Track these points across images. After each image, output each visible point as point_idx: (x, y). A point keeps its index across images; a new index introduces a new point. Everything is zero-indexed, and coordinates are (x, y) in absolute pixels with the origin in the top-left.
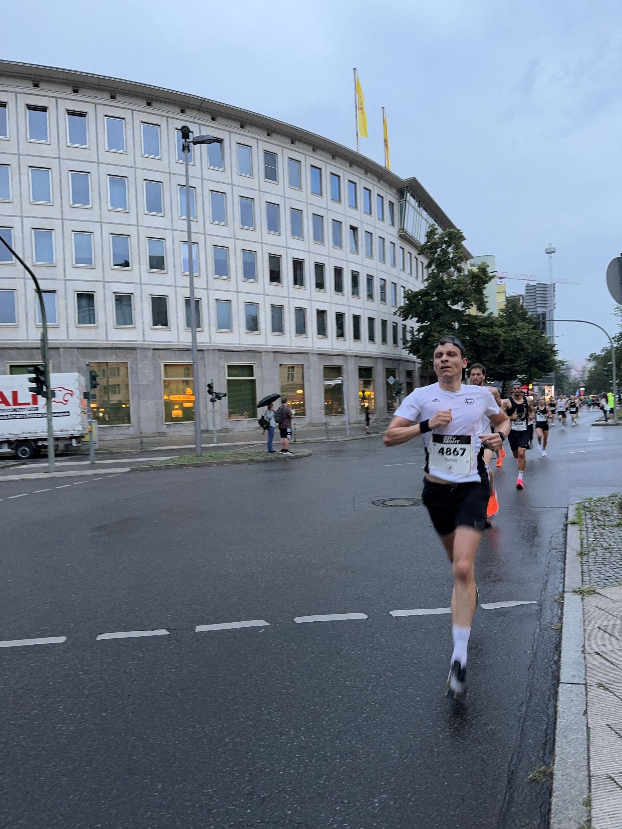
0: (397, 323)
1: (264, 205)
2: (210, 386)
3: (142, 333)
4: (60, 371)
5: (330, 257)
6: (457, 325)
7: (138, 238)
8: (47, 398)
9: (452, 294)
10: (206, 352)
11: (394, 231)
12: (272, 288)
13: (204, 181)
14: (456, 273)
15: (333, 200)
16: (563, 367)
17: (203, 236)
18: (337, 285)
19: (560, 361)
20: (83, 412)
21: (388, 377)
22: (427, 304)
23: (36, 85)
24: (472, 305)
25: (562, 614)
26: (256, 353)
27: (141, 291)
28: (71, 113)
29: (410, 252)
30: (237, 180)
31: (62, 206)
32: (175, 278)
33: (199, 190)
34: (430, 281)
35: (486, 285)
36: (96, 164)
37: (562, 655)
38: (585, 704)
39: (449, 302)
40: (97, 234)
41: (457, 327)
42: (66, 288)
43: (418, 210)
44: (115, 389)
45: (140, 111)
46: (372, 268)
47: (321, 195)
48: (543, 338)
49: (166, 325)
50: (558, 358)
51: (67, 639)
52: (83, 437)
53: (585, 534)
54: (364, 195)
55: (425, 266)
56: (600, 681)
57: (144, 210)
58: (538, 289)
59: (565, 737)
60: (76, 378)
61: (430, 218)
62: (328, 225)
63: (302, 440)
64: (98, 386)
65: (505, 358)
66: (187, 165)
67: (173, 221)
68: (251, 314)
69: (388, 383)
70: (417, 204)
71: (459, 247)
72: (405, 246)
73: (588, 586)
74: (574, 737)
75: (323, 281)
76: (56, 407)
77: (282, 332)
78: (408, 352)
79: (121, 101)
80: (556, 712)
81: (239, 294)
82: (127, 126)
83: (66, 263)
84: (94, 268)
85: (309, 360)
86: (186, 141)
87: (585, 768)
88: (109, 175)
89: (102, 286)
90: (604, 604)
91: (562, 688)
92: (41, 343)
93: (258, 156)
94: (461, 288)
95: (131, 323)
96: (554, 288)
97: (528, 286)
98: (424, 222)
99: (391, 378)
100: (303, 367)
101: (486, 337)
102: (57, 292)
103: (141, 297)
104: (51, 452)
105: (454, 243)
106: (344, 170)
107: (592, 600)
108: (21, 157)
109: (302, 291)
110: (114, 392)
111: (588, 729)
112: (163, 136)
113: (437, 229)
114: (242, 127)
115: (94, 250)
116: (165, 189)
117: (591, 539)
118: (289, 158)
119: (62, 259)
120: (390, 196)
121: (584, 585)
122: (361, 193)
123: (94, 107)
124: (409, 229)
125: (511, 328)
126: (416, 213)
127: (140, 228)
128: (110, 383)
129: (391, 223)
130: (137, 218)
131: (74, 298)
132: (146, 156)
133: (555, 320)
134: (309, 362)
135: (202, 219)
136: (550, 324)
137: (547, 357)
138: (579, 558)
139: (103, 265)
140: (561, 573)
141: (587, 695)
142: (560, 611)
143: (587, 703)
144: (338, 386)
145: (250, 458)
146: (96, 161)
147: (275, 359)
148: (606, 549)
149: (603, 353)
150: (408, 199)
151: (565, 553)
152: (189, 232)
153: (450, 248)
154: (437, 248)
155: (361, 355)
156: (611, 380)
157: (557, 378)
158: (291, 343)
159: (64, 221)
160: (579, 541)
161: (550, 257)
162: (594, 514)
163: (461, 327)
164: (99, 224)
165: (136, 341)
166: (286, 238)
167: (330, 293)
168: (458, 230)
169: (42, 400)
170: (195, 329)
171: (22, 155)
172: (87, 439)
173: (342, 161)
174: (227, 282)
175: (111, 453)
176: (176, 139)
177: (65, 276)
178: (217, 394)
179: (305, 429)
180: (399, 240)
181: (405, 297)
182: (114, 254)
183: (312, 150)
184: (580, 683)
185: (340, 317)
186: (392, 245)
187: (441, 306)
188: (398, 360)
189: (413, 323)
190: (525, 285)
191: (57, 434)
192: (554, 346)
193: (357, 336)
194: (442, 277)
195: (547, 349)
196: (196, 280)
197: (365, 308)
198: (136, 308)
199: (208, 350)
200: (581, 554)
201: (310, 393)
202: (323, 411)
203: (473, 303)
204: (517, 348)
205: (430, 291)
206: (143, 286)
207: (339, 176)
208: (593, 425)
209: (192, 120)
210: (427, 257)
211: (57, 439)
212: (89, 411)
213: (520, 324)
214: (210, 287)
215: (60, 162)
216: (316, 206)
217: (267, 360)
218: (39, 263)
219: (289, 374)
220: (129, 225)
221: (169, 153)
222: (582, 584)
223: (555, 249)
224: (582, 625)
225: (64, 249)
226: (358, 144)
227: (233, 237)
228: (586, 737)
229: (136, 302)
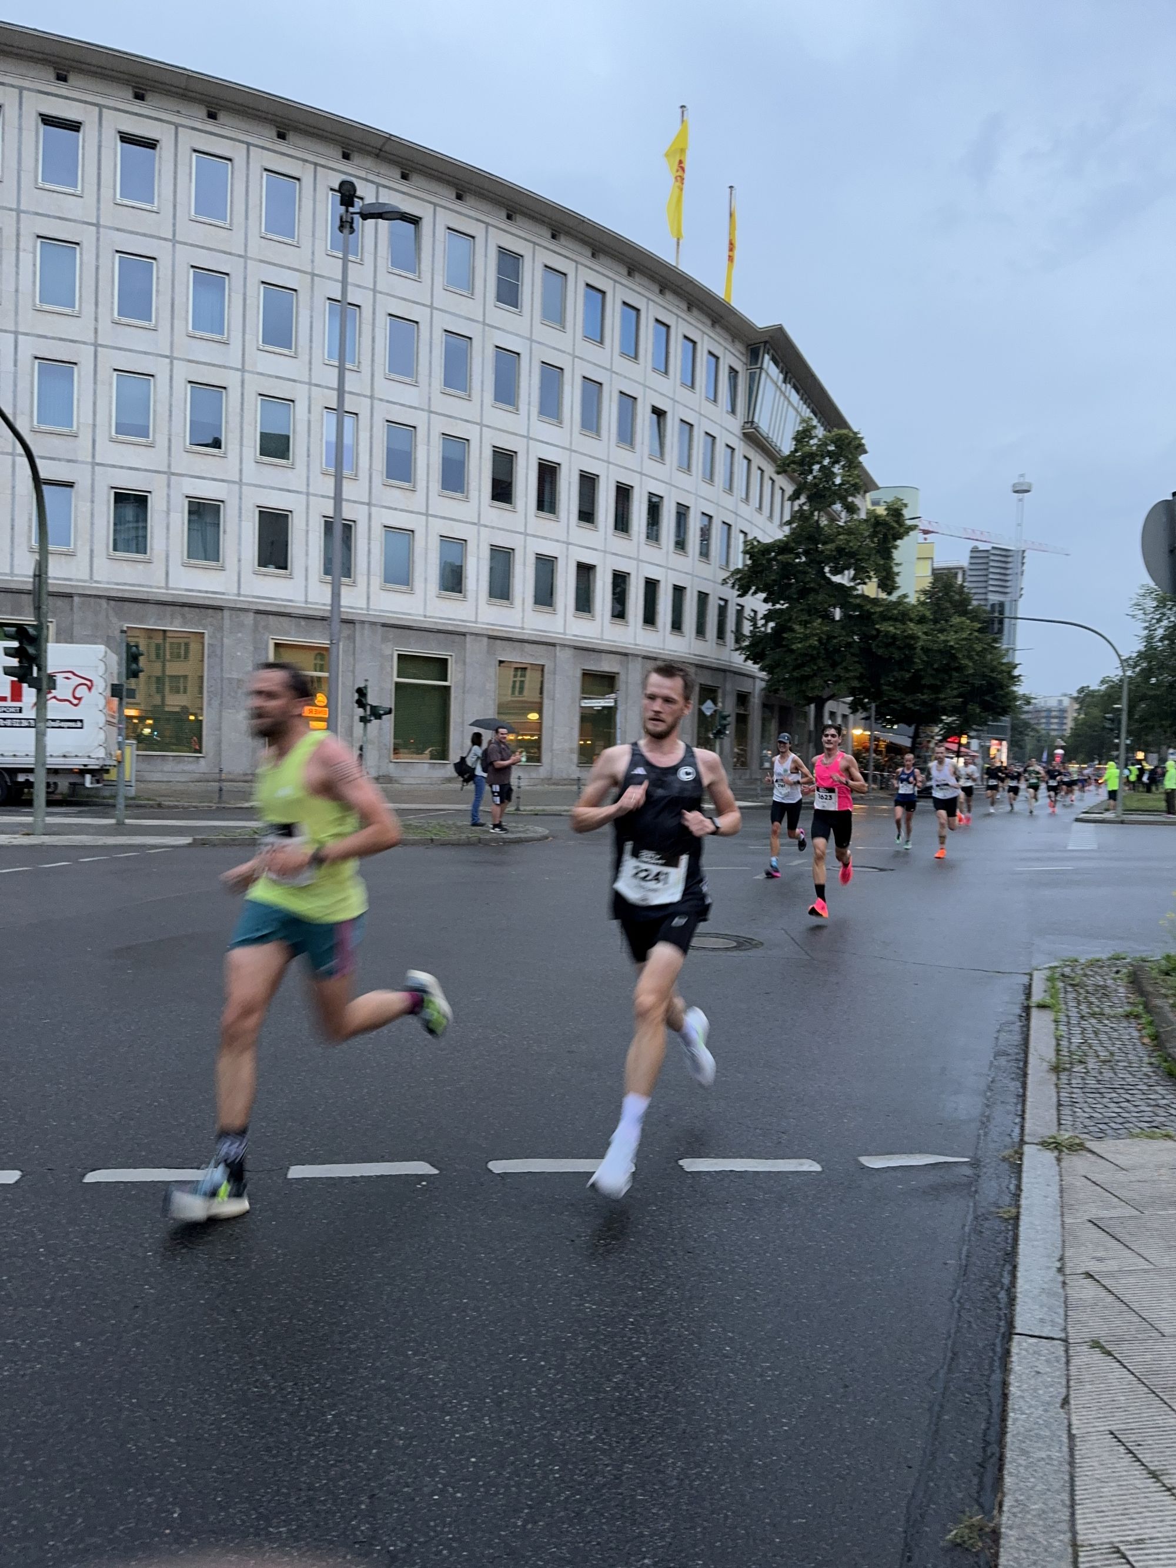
0: (726, 601)
1: (490, 352)
2: (361, 692)
3: (236, 578)
4: (70, 639)
5: (609, 463)
6: (838, 614)
7: (242, 394)
8: (39, 691)
9: (834, 553)
10: (358, 626)
11: (735, 425)
12: (495, 514)
13: (378, 295)
14: (844, 514)
15: (623, 354)
16: (1026, 708)
17: (368, 401)
18: (619, 519)
19: (1024, 695)
20: (109, 723)
21: (702, 702)
22: (787, 570)
23: (62, 78)
24: (870, 578)
25: (1019, 1187)
26: (455, 635)
27: (240, 498)
28: (126, 138)
29: (763, 468)
30: (443, 299)
31: (96, 319)
32: (308, 478)
33: (367, 312)
34: (794, 525)
35: (899, 542)
36: (170, 244)
37: (1019, 1274)
38: (1064, 1382)
39: (827, 569)
40: (162, 378)
41: (837, 617)
42: (93, 480)
43: (783, 389)
44: (178, 683)
45: (263, 148)
46: (688, 492)
47: (602, 342)
48: (995, 651)
49: (286, 568)
50: (1020, 690)
51: (22, 1176)
52: (107, 771)
53: (1065, 1028)
54: (684, 351)
55: (787, 496)
56: (1094, 1335)
57: (258, 341)
58: (992, 558)
59: (1024, 1452)
60: (101, 655)
61: (805, 406)
62: (610, 401)
63: (532, 808)
64: (141, 674)
65: (923, 682)
66: (345, 261)
67: (313, 367)
68: (449, 561)
69: (701, 713)
70: (781, 376)
71: (852, 465)
72: (752, 454)
73: (1071, 1134)
74: (1043, 1455)
75: (593, 510)
76: (55, 710)
77: (508, 599)
78: (743, 657)
79: (228, 124)
80: (1005, 1396)
81: (430, 518)
82: (235, 175)
83: (98, 431)
84: (151, 446)
85: (555, 656)
86: (347, 211)
87: (1065, 1526)
88: (193, 267)
89: (165, 483)
90: (1103, 1173)
91: (1019, 1344)
92: (34, 582)
93: (486, 256)
94: (851, 544)
95: (217, 559)
96: (1023, 558)
97: (975, 550)
98: (792, 412)
99: (709, 703)
100: (543, 670)
101: (892, 641)
102: (76, 486)
103: (240, 509)
104: (40, 795)
105: (846, 457)
106: (649, 299)
107: (1078, 1163)
108: (22, 215)
109: (552, 523)
110: (176, 690)
111: (1071, 1437)
112: (304, 200)
113: (815, 427)
114: (459, 197)
115: (155, 411)
116: (301, 304)
117: (1076, 1040)
118: (546, 266)
119: (91, 422)
120: (731, 357)
121: (1062, 1132)
122: (677, 346)
123: (173, 131)
124: (764, 422)
125: (938, 626)
126: (778, 393)
127: (247, 375)
128: (168, 673)
129: (730, 410)
130: (243, 355)
131: (109, 501)
132: (269, 236)
133: (1019, 616)
134: (555, 662)
135: (369, 369)
136: (1010, 624)
137: (1002, 687)
138: (1053, 1077)
139: (170, 440)
140: (1016, 1104)
141: (1068, 1362)
142: (1014, 1182)
143: (1068, 1381)
144: (606, 712)
145: (429, 836)
146: (171, 237)
147: (490, 651)
148: (1104, 1062)
149: (1103, 687)
150: (765, 366)
151: (1026, 1063)
152: (341, 391)
153: (837, 466)
154: (813, 464)
155: (654, 655)
156: (1118, 737)
157: (1014, 728)
158: (523, 622)
159: (99, 349)
160: (1054, 1042)
161: (1020, 500)
162: (1081, 991)
163: (846, 616)
164: (168, 360)
165: (223, 594)
166: (529, 419)
167: (606, 533)
168: (856, 433)
169: (29, 694)
170: (340, 580)
171: (24, 212)
172: (113, 775)
173: (646, 282)
174: (408, 493)
175: (160, 806)
176: (329, 207)
177: (94, 456)
178: (373, 708)
179: (539, 787)
180: (742, 443)
181: (745, 552)
182: (191, 421)
183: (589, 254)
184: (1055, 1336)
185: (620, 580)
186: (729, 450)
187: (812, 574)
188: (724, 671)
189: (756, 603)
190: (970, 549)
191: (53, 762)
192: (1015, 667)
193: (650, 618)
194: (817, 521)
195: (1002, 672)
196: (346, 485)
197: (670, 566)
198: (228, 530)
199: (363, 622)
200: (1056, 1069)
201: (553, 720)
202: (575, 757)
203: (872, 574)
204: (947, 664)
205: (793, 545)
206: (244, 487)
207: (638, 310)
208: (1077, 820)
209: (363, 174)
210: (792, 479)
211: (55, 772)
212: (120, 722)
213: (956, 620)
214: (374, 502)
215: (98, 233)
216: (589, 362)
217: (475, 650)
218: (44, 427)
219: (514, 682)
220: (225, 367)
221: (313, 235)
222: (1059, 1130)
223: (1030, 485)
224: (1059, 1213)
225: (95, 404)
226: (678, 252)
227: (426, 408)
228: (1067, 1457)
229: (229, 517)
